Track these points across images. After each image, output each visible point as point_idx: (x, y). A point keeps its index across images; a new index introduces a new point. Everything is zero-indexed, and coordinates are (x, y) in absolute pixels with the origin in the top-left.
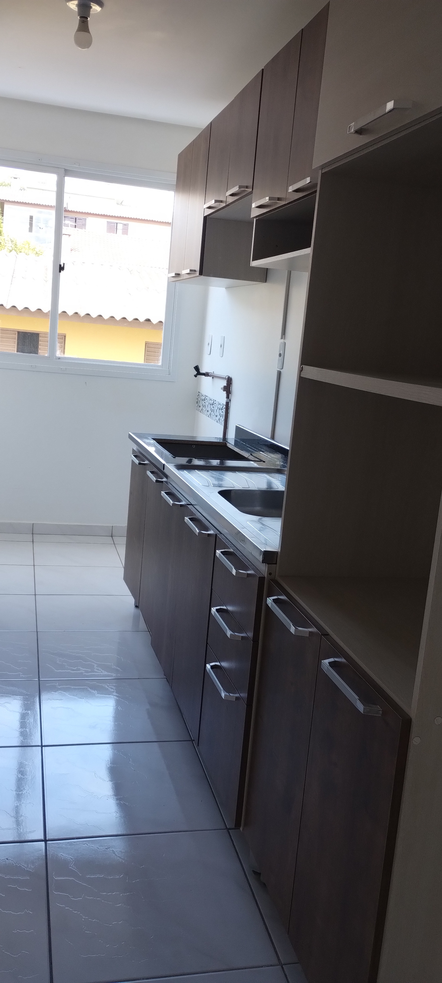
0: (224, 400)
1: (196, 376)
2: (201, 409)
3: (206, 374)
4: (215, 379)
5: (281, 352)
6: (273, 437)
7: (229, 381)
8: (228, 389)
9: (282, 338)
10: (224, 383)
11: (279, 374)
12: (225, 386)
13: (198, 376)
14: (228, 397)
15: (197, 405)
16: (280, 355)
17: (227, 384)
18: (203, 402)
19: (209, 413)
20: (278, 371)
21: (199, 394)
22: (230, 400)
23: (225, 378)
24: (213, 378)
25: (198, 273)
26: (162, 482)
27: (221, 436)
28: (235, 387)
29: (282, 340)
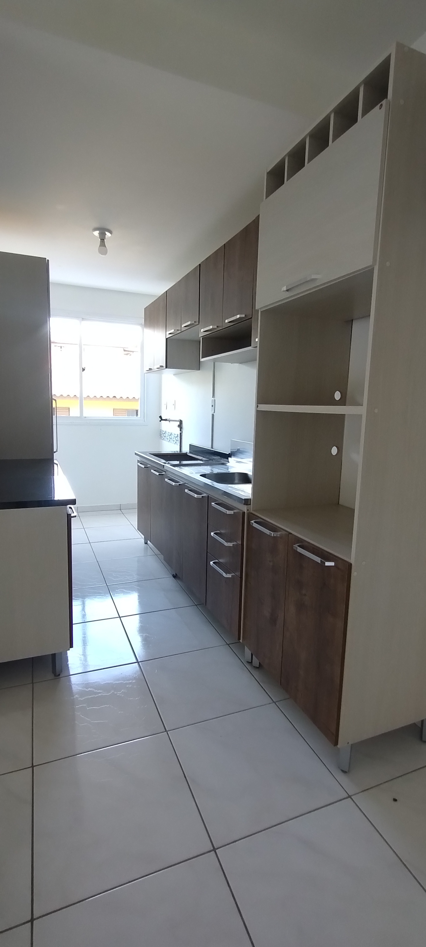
0: (179, 432)
1: (160, 421)
2: (163, 438)
3: (166, 420)
4: (171, 422)
5: (213, 405)
6: (212, 448)
7: (181, 422)
8: (180, 426)
9: (213, 397)
10: (178, 423)
11: (213, 415)
12: (179, 425)
13: (162, 421)
14: (181, 430)
15: (160, 436)
16: (212, 406)
17: (180, 424)
18: (164, 435)
19: (168, 440)
20: (212, 414)
21: (161, 431)
22: (182, 432)
23: (179, 421)
24: (169, 422)
25: (165, 368)
26: (162, 475)
27: (179, 450)
28: (184, 425)
29: (213, 398)
